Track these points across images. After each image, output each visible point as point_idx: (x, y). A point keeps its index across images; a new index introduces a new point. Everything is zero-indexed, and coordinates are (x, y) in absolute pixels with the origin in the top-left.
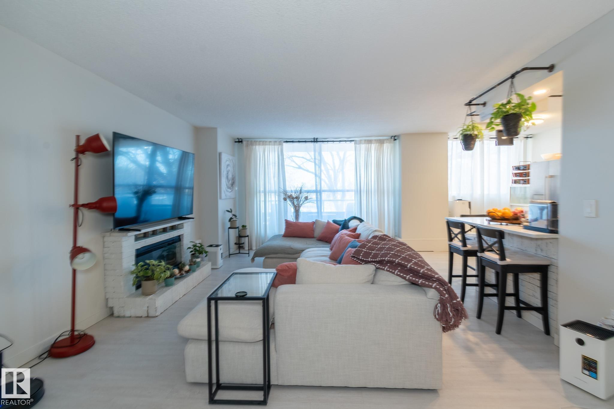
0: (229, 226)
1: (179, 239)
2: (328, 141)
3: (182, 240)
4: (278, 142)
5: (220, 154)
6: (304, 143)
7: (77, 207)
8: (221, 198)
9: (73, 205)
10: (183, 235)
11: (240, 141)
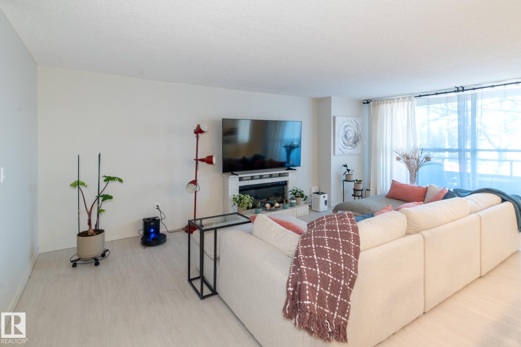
0: (345, 179)
1: (285, 183)
2: (482, 88)
3: (287, 185)
4: (407, 99)
5: (334, 118)
6: (445, 94)
7: (197, 160)
8: (334, 154)
9: (196, 160)
10: (288, 181)
11: (368, 102)
